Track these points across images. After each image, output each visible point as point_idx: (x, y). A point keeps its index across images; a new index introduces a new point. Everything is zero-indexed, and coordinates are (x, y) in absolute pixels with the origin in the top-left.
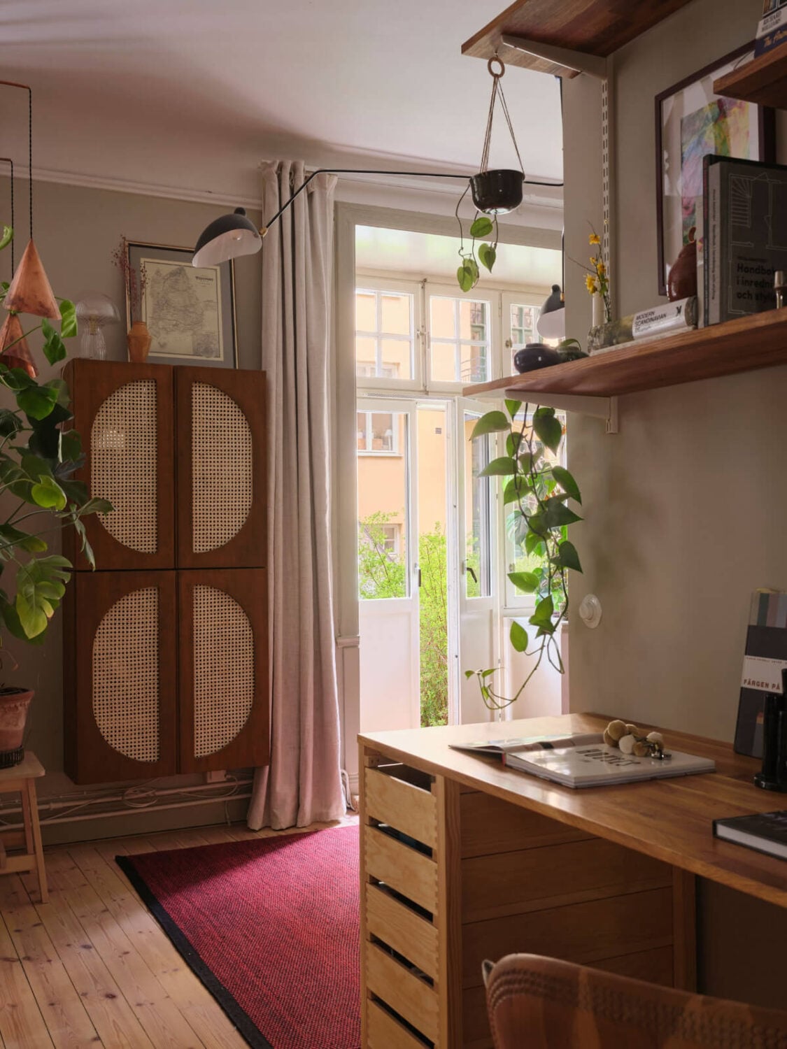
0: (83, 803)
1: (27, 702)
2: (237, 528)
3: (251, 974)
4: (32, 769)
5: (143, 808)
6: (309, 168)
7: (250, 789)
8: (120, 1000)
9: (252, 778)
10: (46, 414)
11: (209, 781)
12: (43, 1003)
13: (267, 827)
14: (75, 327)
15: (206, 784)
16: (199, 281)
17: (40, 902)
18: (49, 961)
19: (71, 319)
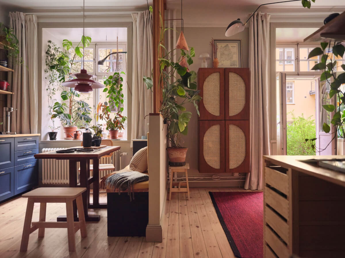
0: (202, 178)
1: (186, 151)
2: (241, 110)
3: (237, 228)
4: (187, 167)
5: (217, 181)
6: (262, 14)
7: (245, 179)
8: (200, 229)
9: (246, 176)
10: (184, 74)
11: (234, 176)
12: (181, 225)
13: (249, 189)
14: (194, 54)
15: (233, 176)
16: (232, 47)
17: (188, 200)
18: (185, 215)
19: (193, 52)
